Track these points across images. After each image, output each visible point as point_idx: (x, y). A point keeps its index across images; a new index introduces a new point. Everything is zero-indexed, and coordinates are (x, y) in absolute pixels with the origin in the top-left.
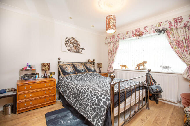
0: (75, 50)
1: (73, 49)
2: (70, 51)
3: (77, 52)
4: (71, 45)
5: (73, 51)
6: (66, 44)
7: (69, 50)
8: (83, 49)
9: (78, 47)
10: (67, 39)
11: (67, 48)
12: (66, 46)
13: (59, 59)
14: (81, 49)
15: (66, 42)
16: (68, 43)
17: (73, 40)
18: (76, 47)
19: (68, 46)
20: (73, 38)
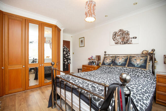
0: (122, 42)
1: (120, 41)
2: (118, 44)
3: (125, 43)
4: (118, 37)
5: (121, 43)
6: (113, 38)
7: (116, 43)
8: (133, 38)
9: (127, 38)
10: (114, 34)
11: (114, 42)
12: (114, 40)
13: (105, 52)
14: (130, 39)
15: (113, 36)
16: (115, 36)
17: (120, 31)
18: (124, 38)
19: (115, 39)
20: (121, 30)
